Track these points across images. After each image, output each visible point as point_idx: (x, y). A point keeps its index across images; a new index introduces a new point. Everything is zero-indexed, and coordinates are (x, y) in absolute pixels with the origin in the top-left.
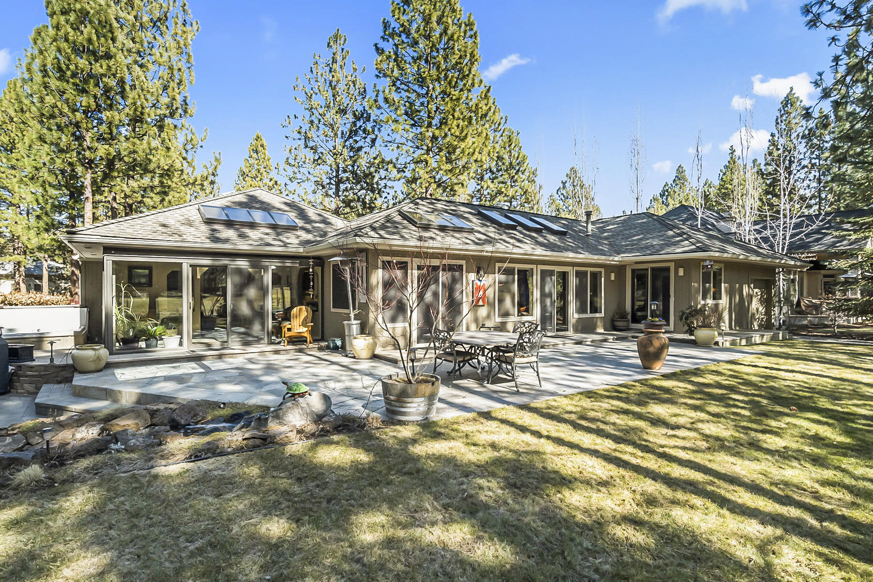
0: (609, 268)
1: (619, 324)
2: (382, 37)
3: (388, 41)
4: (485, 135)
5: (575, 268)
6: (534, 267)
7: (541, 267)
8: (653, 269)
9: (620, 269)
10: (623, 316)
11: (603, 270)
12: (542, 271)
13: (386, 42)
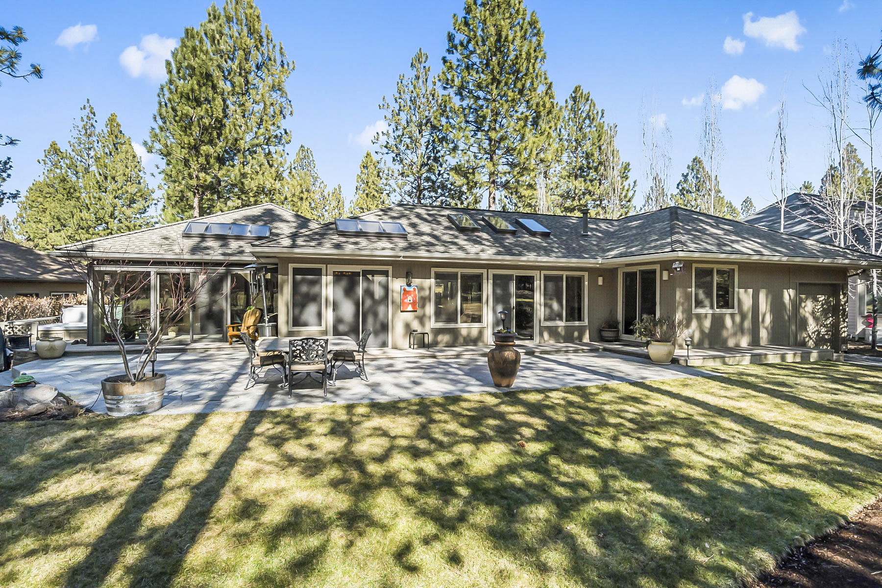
0: (594, 272)
1: (608, 334)
2: (448, 50)
3: (453, 53)
4: (546, 133)
5: (543, 272)
6: (484, 271)
7: (492, 272)
8: (642, 272)
9: (609, 273)
10: (612, 325)
11: (586, 274)
12: (494, 276)
13: (451, 55)
